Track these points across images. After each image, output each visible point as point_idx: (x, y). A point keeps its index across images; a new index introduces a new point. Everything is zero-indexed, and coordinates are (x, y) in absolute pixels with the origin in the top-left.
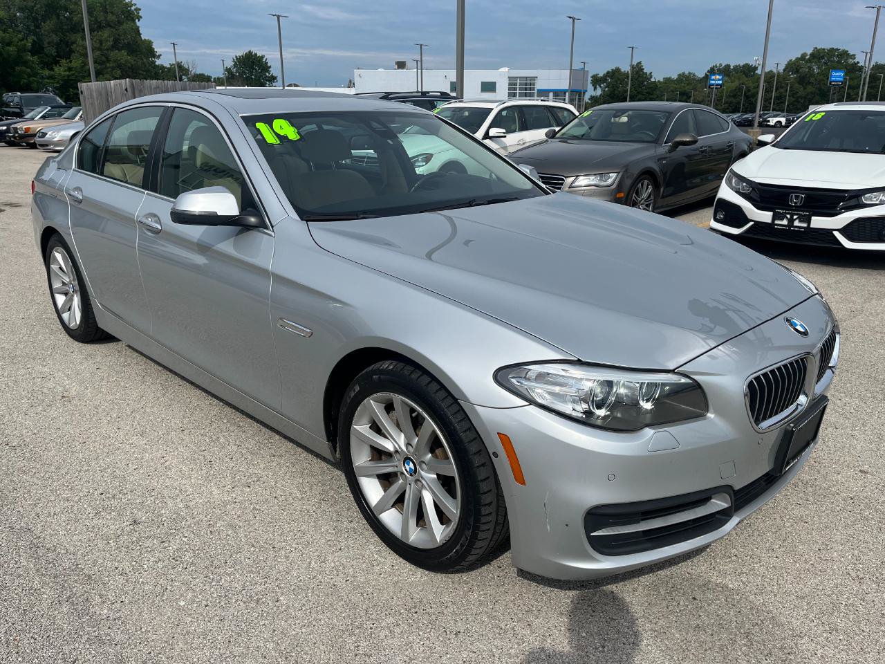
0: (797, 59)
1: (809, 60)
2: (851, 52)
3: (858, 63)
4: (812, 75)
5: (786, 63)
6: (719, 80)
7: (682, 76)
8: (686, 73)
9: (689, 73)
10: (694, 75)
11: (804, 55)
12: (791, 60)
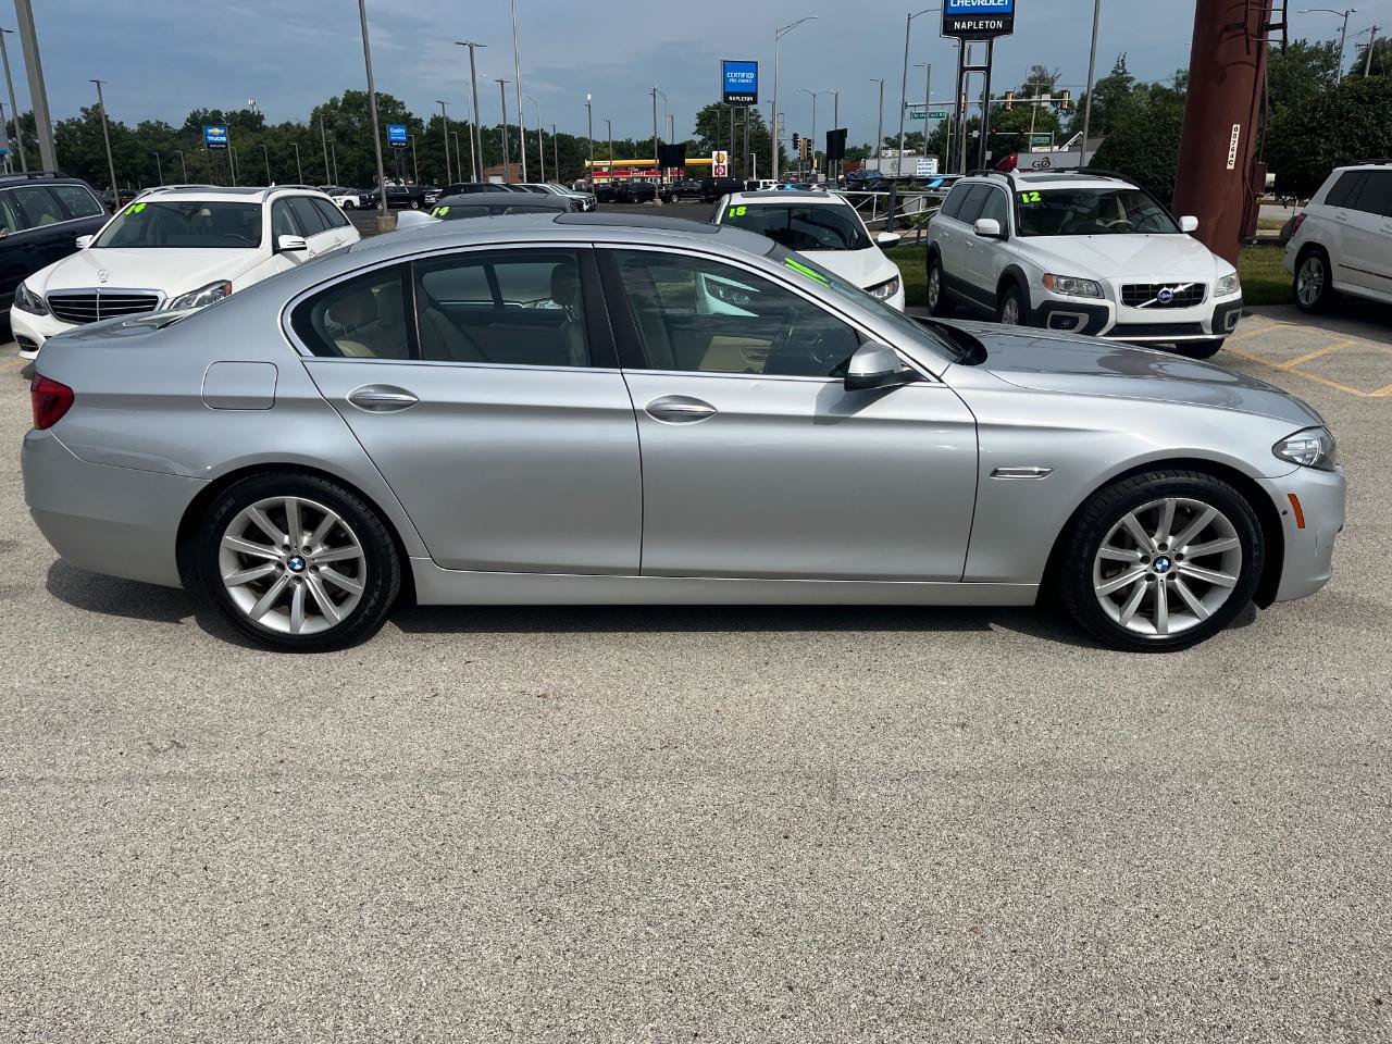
0: (325, 106)
1: (343, 109)
2: (397, 98)
3: (410, 114)
4: (354, 131)
5: (312, 112)
6: (221, 135)
7: (145, 126)
8: (153, 122)
9: (157, 122)
10: (166, 126)
11: (334, 101)
12: (317, 108)
